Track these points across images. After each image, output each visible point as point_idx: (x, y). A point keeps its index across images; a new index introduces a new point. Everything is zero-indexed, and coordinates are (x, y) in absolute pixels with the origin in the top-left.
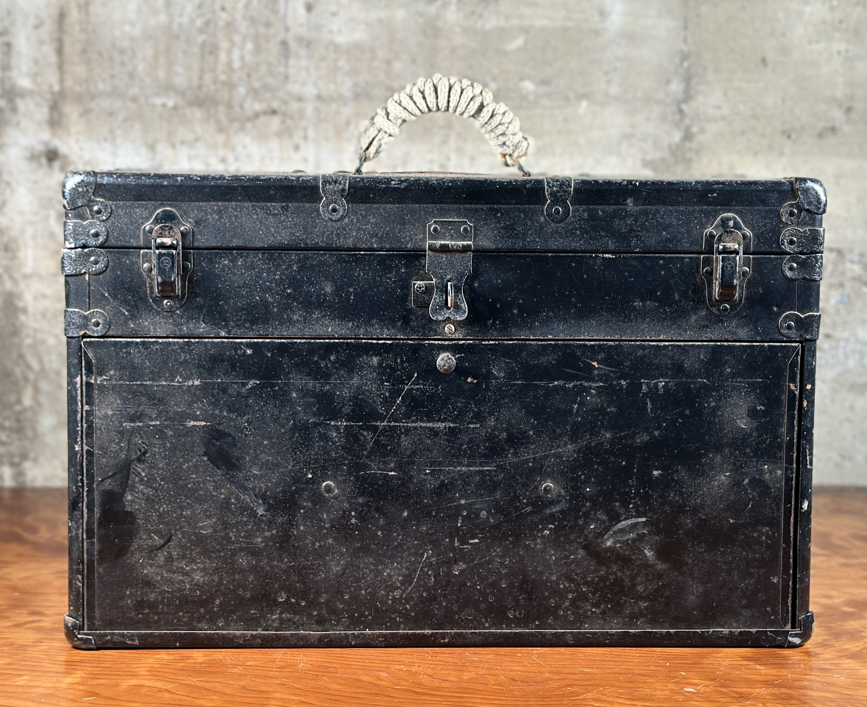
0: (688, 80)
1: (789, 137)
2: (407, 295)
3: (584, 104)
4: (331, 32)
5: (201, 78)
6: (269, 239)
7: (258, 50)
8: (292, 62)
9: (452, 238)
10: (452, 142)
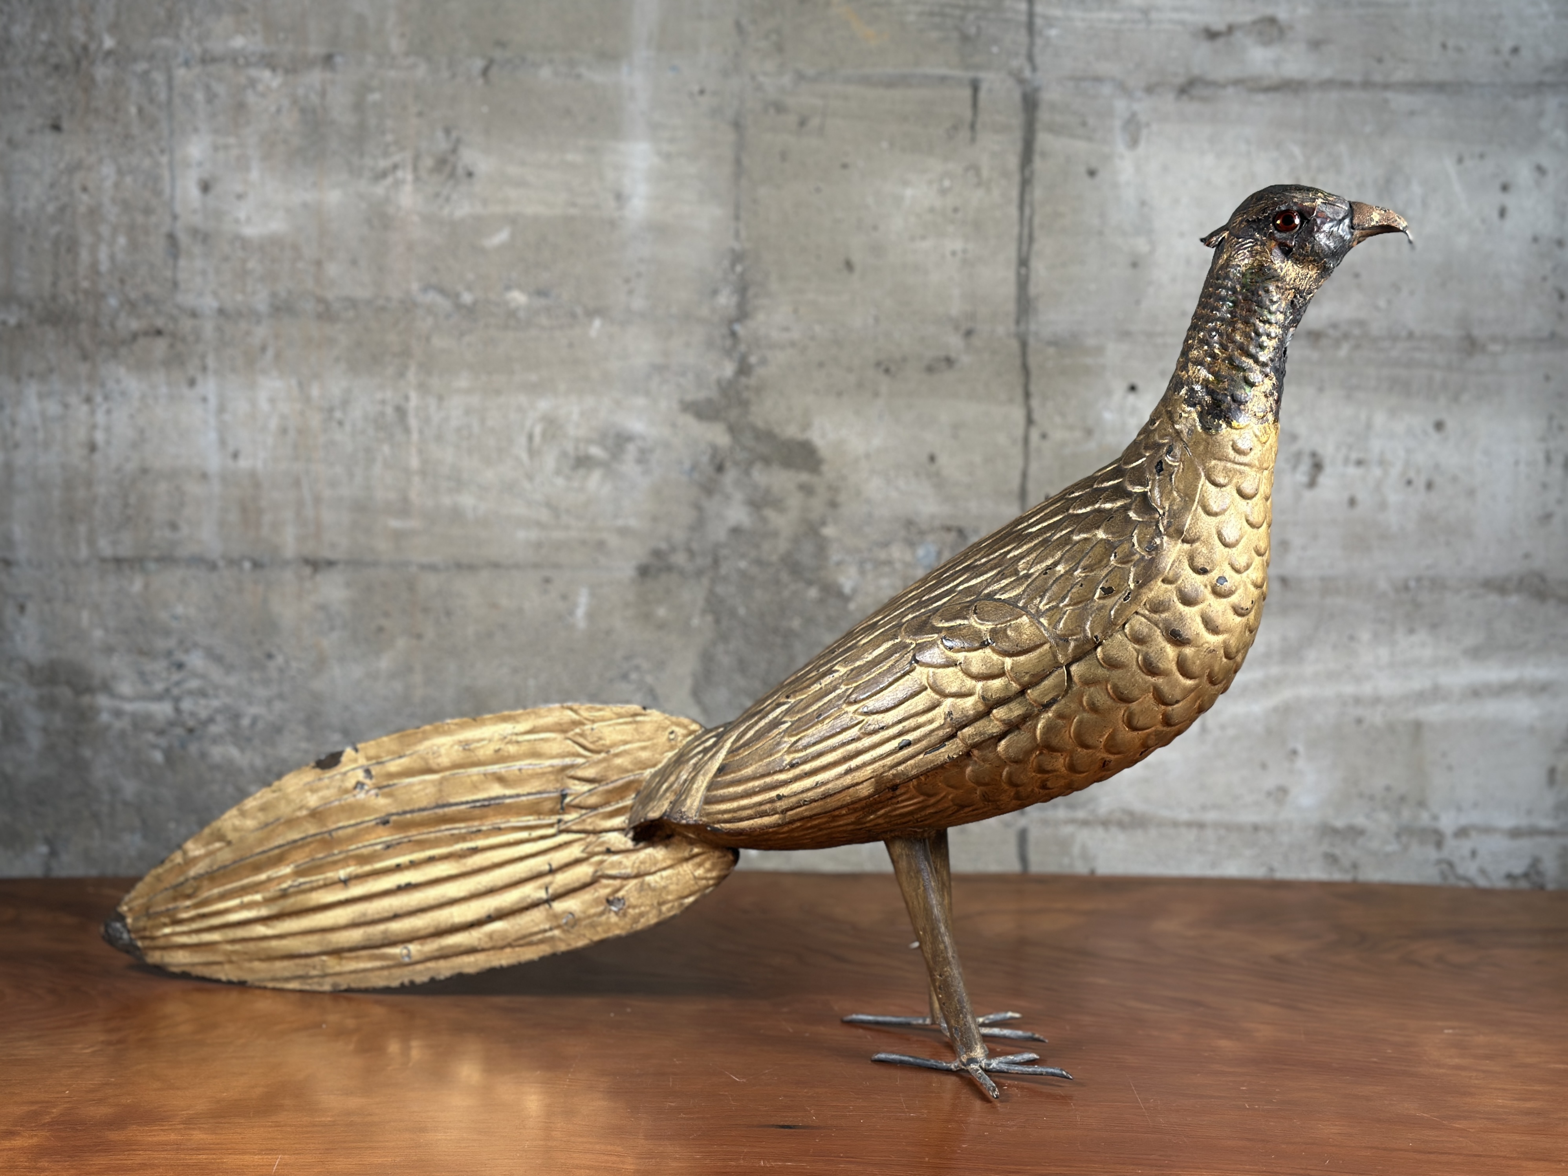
0: (742, 289)
1: (887, 371)
3: (597, 323)
4: (237, 221)
5: (54, 284)
7: (134, 246)
8: (182, 263)
10: (412, 375)
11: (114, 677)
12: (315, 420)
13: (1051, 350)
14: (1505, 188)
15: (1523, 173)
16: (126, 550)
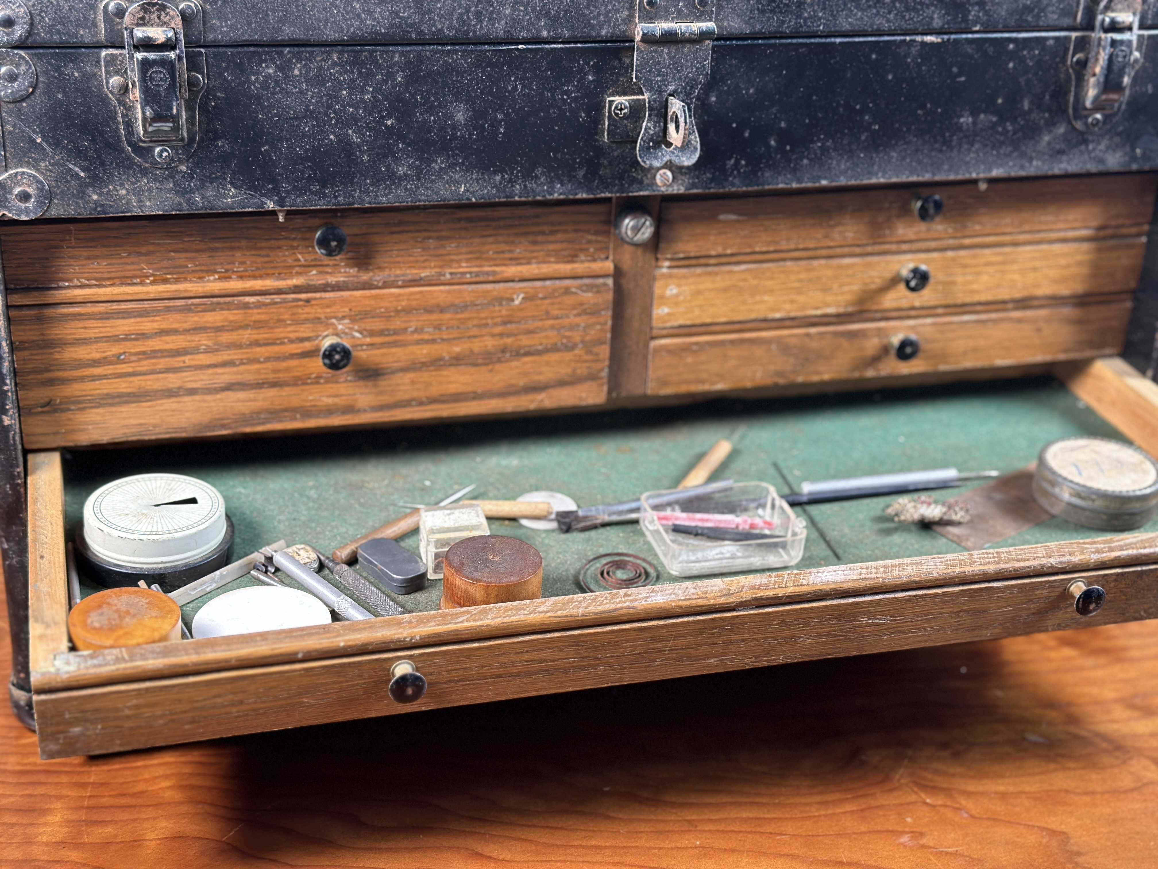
2: (597, 120)
6: (352, 25)
9: (681, 17)
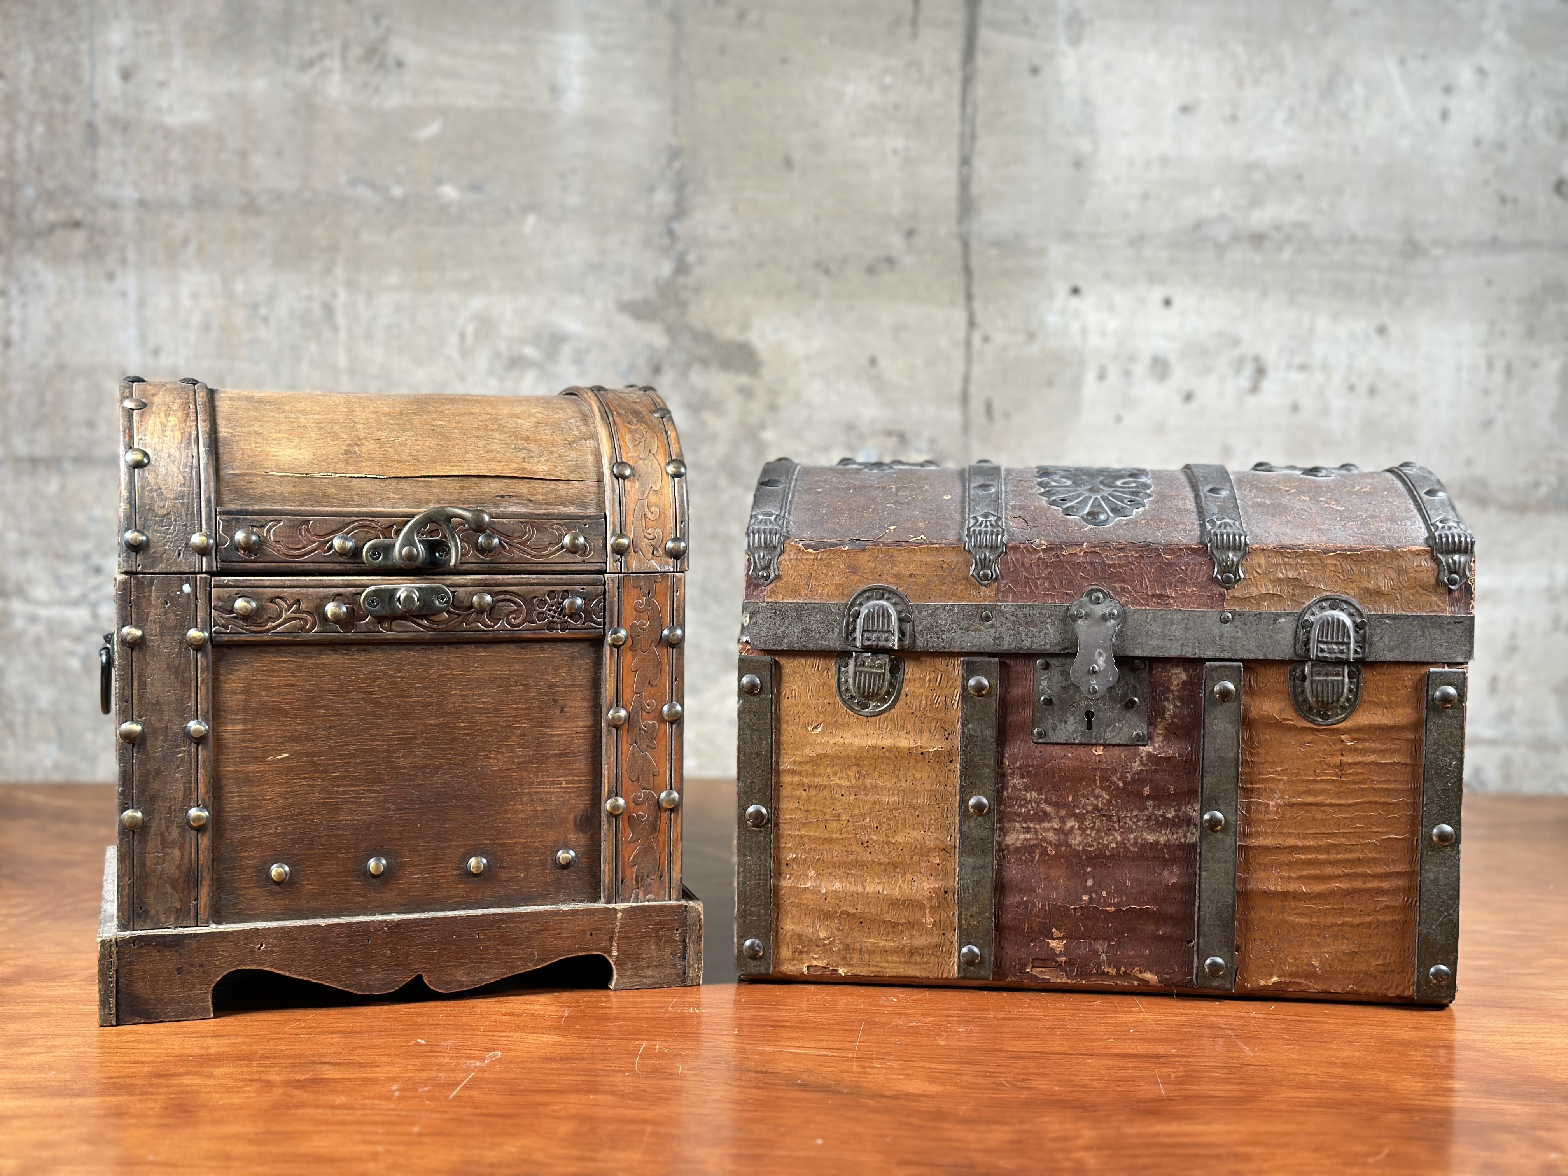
0: (680, 187)
1: (827, 271)
3: (531, 220)
4: (158, 110)
7: (52, 133)
8: (102, 152)
10: (340, 271)
11: (29, 580)
12: (240, 317)
13: (993, 252)
14: (1448, 90)
15: (1465, 76)
16: (41, 449)
